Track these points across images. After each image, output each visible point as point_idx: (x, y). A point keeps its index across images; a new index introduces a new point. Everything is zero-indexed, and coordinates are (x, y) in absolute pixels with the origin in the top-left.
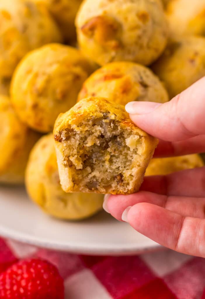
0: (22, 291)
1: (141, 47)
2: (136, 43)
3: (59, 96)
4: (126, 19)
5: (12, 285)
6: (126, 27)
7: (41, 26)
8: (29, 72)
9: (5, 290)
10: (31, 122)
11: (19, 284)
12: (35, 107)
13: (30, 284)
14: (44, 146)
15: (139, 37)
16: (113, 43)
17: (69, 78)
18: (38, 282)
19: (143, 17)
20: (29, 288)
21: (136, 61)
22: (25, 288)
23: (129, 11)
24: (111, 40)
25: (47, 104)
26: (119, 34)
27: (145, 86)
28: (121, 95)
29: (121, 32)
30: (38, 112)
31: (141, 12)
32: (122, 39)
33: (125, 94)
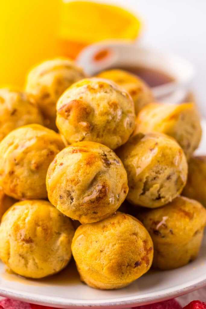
1: (109, 131)
2: (105, 127)
3: (33, 167)
4: (99, 105)
6: (97, 112)
8: (11, 144)
12: (12, 173)
14: (14, 209)
15: (109, 122)
16: (84, 124)
17: (45, 152)
19: (114, 106)
21: (104, 143)
23: (102, 99)
24: (83, 121)
25: (22, 172)
26: (91, 116)
27: (108, 164)
28: (85, 166)
29: (93, 115)
30: (13, 179)
31: (112, 102)
32: (93, 122)
33: (88, 166)
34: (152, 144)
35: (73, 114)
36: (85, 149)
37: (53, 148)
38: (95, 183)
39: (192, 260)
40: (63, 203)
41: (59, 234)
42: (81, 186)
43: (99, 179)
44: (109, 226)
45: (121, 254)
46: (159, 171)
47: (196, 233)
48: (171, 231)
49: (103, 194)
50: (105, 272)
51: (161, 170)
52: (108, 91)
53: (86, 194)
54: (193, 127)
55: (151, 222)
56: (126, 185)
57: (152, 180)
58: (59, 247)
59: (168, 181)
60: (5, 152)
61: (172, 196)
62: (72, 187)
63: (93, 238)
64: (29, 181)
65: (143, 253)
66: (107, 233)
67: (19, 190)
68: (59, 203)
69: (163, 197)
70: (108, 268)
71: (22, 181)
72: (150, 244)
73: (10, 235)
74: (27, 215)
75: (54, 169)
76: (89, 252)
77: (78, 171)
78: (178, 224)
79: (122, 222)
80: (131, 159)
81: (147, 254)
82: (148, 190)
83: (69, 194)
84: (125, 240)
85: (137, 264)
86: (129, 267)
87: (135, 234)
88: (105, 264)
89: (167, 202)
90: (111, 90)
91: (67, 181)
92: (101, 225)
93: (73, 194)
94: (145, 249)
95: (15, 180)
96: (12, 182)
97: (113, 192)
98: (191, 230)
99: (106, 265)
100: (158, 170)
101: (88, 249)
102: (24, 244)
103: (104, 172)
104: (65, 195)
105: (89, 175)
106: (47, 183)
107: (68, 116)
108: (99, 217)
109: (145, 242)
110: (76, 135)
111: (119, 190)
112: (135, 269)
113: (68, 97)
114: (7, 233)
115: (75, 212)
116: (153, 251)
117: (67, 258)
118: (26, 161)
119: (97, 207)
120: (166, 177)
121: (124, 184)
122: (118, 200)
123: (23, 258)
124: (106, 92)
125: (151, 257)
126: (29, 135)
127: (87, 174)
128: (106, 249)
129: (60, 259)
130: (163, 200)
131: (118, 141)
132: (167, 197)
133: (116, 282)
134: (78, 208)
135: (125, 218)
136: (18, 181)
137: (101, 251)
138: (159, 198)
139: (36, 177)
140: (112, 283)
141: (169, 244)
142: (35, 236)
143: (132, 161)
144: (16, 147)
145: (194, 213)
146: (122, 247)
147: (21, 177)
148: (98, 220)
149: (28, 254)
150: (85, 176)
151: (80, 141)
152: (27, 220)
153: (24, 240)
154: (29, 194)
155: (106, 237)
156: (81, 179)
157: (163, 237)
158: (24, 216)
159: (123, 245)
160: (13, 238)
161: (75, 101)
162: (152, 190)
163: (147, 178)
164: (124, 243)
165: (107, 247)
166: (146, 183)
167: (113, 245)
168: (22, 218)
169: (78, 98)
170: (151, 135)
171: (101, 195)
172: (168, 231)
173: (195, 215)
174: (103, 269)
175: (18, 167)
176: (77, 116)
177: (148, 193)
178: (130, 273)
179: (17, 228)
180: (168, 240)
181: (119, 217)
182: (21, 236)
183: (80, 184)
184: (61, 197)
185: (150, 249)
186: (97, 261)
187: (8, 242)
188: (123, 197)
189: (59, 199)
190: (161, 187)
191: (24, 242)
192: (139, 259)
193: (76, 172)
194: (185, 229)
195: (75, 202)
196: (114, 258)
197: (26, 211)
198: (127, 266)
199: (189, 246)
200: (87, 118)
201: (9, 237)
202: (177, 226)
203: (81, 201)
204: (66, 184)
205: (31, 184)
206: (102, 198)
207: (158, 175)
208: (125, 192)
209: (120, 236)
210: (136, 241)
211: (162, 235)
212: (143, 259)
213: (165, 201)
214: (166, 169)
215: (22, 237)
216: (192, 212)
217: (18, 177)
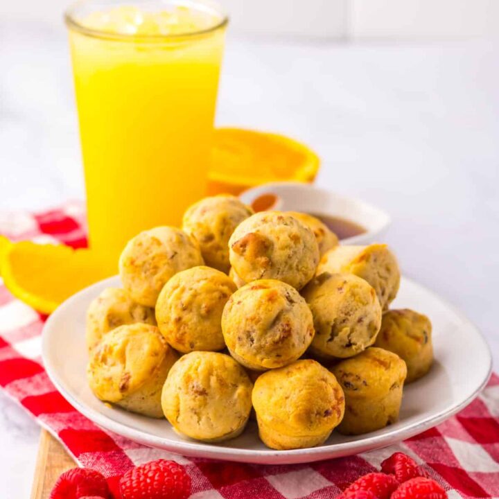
0: (148, 481)
1: (291, 268)
2: (287, 262)
3: (203, 311)
4: (278, 238)
5: (139, 476)
6: (277, 246)
7: (191, 256)
8: (175, 288)
9: (132, 480)
10: (172, 342)
11: (146, 475)
12: (179, 320)
13: (157, 475)
14: (183, 359)
15: (289, 257)
16: (263, 260)
17: (216, 295)
18: (166, 474)
19: (296, 239)
20: (156, 478)
21: (285, 280)
22: (152, 478)
23: (282, 231)
24: (261, 256)
25: (191, 318)
26: (270, 251)
27: (291, 301)
28: (267, 303)
29: (272, 250)
30: (181, 326)
31: (294, 234)
32: (272, 256)
33: (270, 302)
34: (340, 283)
35: (249, 249)
36: (265, 285)
37: (225, 289)
38: (277, 322)
39: (390, 423)
40: (242, 345)
41: (235, 386)
42: (263, 325)
43: (282, 317)
44: (294, 371)
45: (309, 400)
46: (348, 312)
47: (393, 386)
48: (364, 382)
49: (288, 334)
50: (291, 421)
51: (351, 310)
52: (288, 223)
53: (269, 334)
54: (388, 270)
55: (342, 374)
56: (312, 327)
57: (341, 323)
58: (236, 400)
59: (359, 324)
60: (169, 297)
61: (365, 343)
62: (252, 327)
63: (277, 385)
64: (199, 328)
65: (334, 402)
66: (292, 379)
67: (187, 339)
68: (237, 346)
69: (355, 344)
70: (295, 416)
71: (191, 329)
72: (341, 394)
73: (180, 388)
74: (199, 364)
75: (230, 309)
76: (274, 400)
77: (259, 307)
78: (372, 374)
79: (309, 366)
80: (316, 300)
81: (338, 404)
82: (337, 335)
83: (248, 334)
84: (313, 385)
85: (327, 413)
86: (318, 416)
87: (324, 380)
88: (291, 411)
89: (359, 351)
90: (291, 222)
91: (247, 320)
92: (286, 370)
93: (253, 335)
94: (336, 398)
95: (182, 328)
96: (179, 330)
97: (298, 333)
98: (387, 380)
99: (293, 412)
100: (348, 310)
101: (271, 397)
102: (196, 397)
103: (288, 311)
104: (244, 337)
105: (272, 312)
106: (222, 325)
107: (244, 251)
108: (283, 361)
109: (336, 390)
110: (253, 273)
111: (305, 332)
112: (326, 419)
113: (243, 232)
114: (176, 386)
115: (255, 355)
116: (344, 402)
117: (246, 414)
118: (194, 305)
119: (280, 348)
120: (357, 319)
121: (309, 326)
122: (304, 343)
123: (195, 413)
124: (286, 224)
125: (342, 407)
126: (196, 277)
127: (269, 311)
128: (292, 395)
129: (238, 415)
130: (354, 347)
131: (301, 280)
132: (358, 344)
133: (304, 434)
134: (260, 349)
135: (312, 362)
136: (186, 328)
137: (287, 398)
138: (349, 345)
139: (207, 324)
140: (300, 435)
141: (362, 398)
142: (209, 386)
143: (317, 302)
144: (183, 290)
145: (390, 363)
146: (310, 393)
147: (189, 323)
148: (281, 365)
149: (202, 408)
150: (266, 313)
151: (258, 279)
152: (200, 369)
153: (197, 392)
154: (198, 344)
155: (291, 382)
156: (262, 317)
157: (356, 389)
158: (196, 365)
159: (310, 391)
160: (183, 390)
161: (252, 234)
162: (340, 334)
163: (335, 320)
164: (312, 389)
165: (293, 392)
166: (334, 327)
167: (300, 391)
168: (193, 368)
169: (254, 231)
170: (338, 275)
171: (285, 335)
172: (360, 383)
173: (392, 365)
174: (289, 418)
175: (186, 312)
176: (255, 251)
177: (336, 339)
178: (320, 423)
179: (188, 379)
180: (361, 392)
181: (306, 361)
182: (193, 387)
183: (261, 322)
184: (239, 338)
185: (341, 399)
186: (282, 409)
187: (178, 397)
188: (309, 340)
189: (237, 342)
190: (352, 330)
191: (196, 394)
192: (329, 407)
193: (257, 309)
194: (380, 379)
195: (256, 344)
196: (301, 405)
197: (198, 360)
198: (316, 415)
199: (386, 401)
200: (265, 252)
201: (178, 390)
202: (371, 376)
203: (263, 343)
204: (246, 324)
205: (201, 331)
206: (286, 338)
207: (348, 317)
208: (311, 335)
209: (307, 381)
210: (326, 387)
211: (355, 388)
212: (334, 408)
213: (357, 349)
214: (356, 310)
215: (195, 389)
216: (388, 361)
217: (186, 324)
